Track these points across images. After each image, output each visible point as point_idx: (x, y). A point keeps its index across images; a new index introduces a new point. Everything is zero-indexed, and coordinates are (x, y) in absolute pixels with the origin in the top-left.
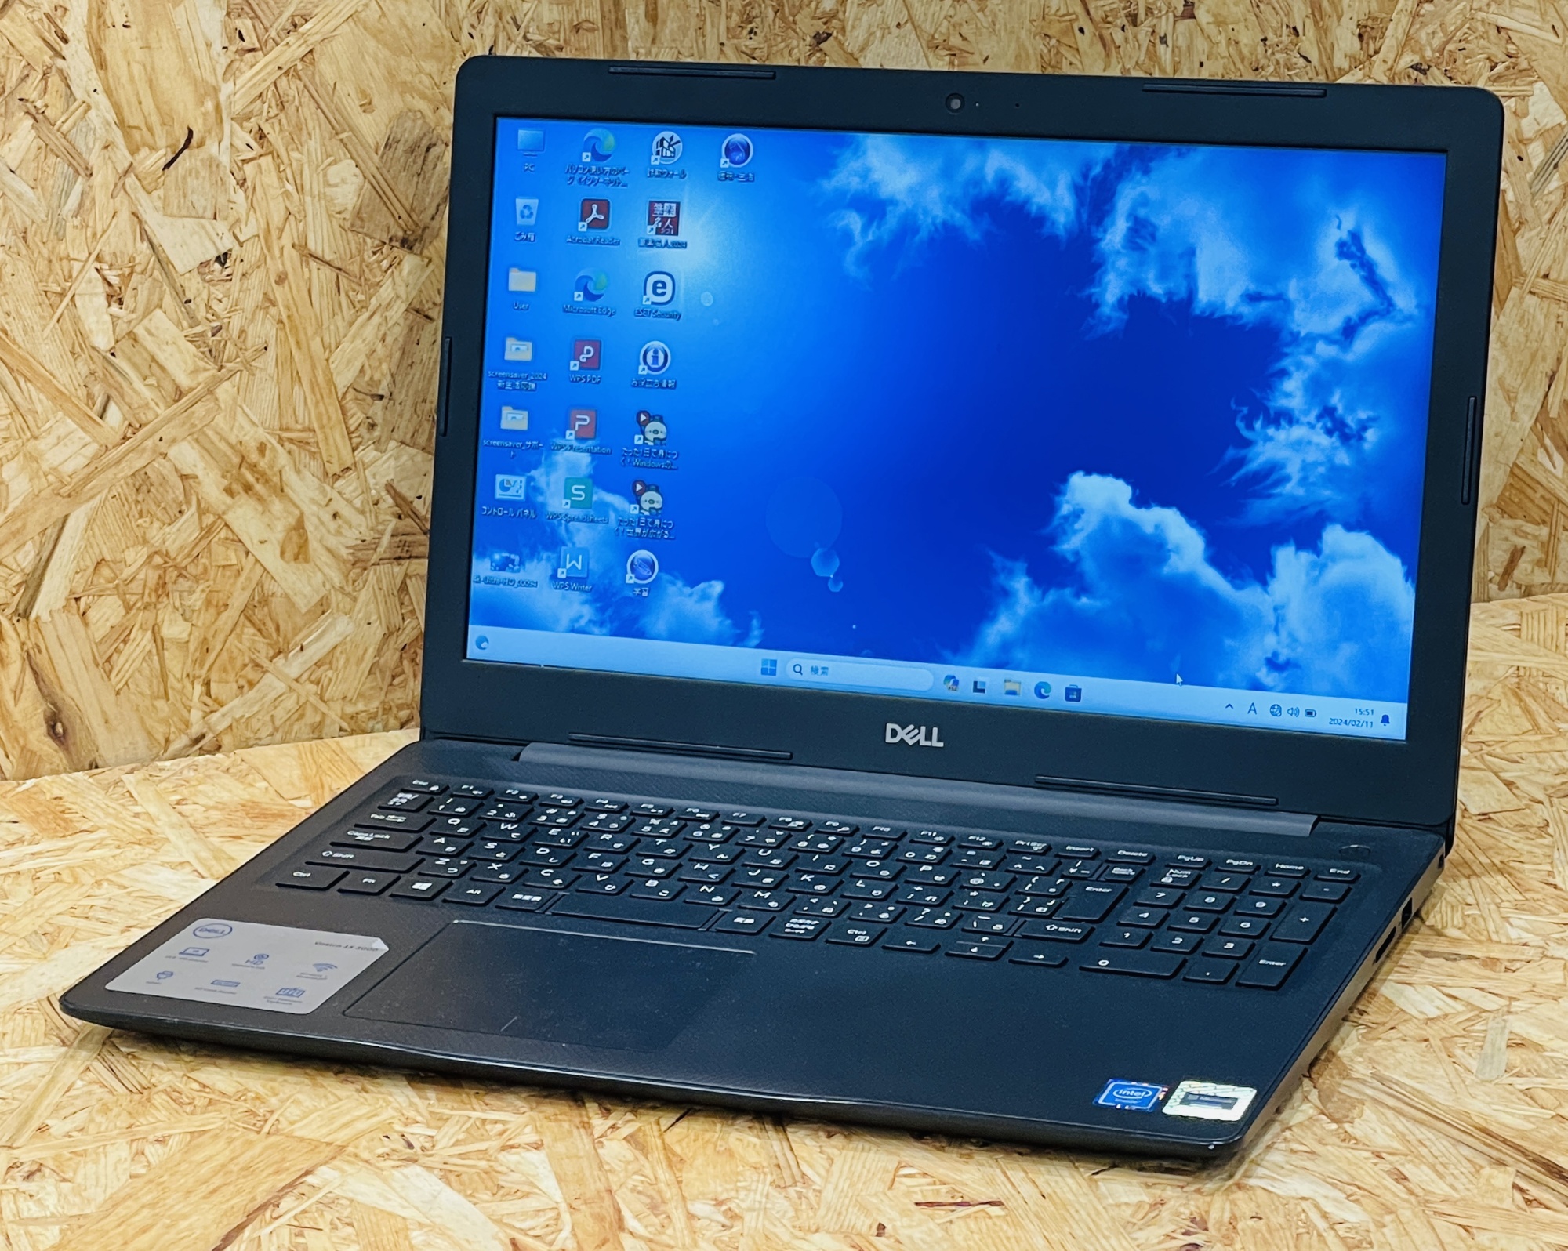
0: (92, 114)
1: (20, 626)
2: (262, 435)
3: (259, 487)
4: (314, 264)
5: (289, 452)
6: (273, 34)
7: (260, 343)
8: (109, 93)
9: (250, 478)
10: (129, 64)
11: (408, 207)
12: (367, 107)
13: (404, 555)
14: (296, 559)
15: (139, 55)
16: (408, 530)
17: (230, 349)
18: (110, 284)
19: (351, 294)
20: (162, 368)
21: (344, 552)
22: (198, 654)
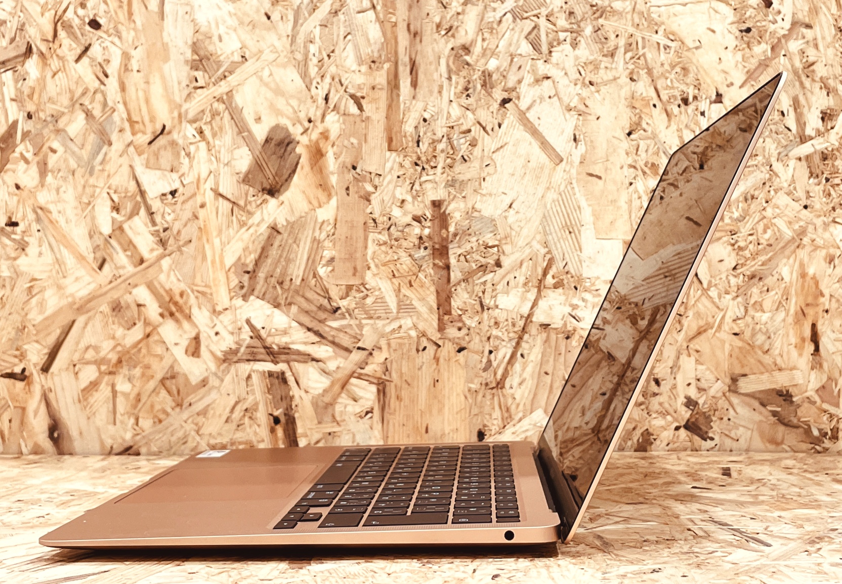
0: (116, 114)
1: (42, 376)
2: (182, 286)
3: (177, 314)
4: (221, 199)
5: (197, 297)
6: (213, 80)
7: (187, 239)
8: (125, 104)
9: (174, 309)
10: (137, 90)
11: (274, 172)
12: (258, 120)
13: (251, 358)
14: (193, 355)
15: (143, 86)
16: (255, 345)
17: (171, 241)
18: (113, 201)
19: (239, 216)
20: (135, 247)
21: (220, 354)
22: (134, 402)
